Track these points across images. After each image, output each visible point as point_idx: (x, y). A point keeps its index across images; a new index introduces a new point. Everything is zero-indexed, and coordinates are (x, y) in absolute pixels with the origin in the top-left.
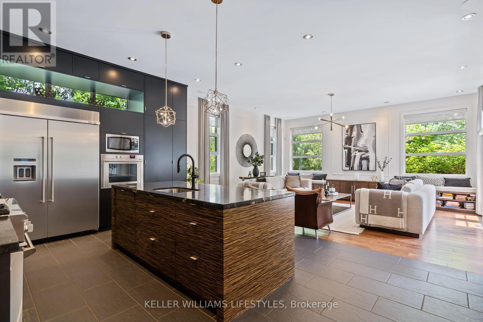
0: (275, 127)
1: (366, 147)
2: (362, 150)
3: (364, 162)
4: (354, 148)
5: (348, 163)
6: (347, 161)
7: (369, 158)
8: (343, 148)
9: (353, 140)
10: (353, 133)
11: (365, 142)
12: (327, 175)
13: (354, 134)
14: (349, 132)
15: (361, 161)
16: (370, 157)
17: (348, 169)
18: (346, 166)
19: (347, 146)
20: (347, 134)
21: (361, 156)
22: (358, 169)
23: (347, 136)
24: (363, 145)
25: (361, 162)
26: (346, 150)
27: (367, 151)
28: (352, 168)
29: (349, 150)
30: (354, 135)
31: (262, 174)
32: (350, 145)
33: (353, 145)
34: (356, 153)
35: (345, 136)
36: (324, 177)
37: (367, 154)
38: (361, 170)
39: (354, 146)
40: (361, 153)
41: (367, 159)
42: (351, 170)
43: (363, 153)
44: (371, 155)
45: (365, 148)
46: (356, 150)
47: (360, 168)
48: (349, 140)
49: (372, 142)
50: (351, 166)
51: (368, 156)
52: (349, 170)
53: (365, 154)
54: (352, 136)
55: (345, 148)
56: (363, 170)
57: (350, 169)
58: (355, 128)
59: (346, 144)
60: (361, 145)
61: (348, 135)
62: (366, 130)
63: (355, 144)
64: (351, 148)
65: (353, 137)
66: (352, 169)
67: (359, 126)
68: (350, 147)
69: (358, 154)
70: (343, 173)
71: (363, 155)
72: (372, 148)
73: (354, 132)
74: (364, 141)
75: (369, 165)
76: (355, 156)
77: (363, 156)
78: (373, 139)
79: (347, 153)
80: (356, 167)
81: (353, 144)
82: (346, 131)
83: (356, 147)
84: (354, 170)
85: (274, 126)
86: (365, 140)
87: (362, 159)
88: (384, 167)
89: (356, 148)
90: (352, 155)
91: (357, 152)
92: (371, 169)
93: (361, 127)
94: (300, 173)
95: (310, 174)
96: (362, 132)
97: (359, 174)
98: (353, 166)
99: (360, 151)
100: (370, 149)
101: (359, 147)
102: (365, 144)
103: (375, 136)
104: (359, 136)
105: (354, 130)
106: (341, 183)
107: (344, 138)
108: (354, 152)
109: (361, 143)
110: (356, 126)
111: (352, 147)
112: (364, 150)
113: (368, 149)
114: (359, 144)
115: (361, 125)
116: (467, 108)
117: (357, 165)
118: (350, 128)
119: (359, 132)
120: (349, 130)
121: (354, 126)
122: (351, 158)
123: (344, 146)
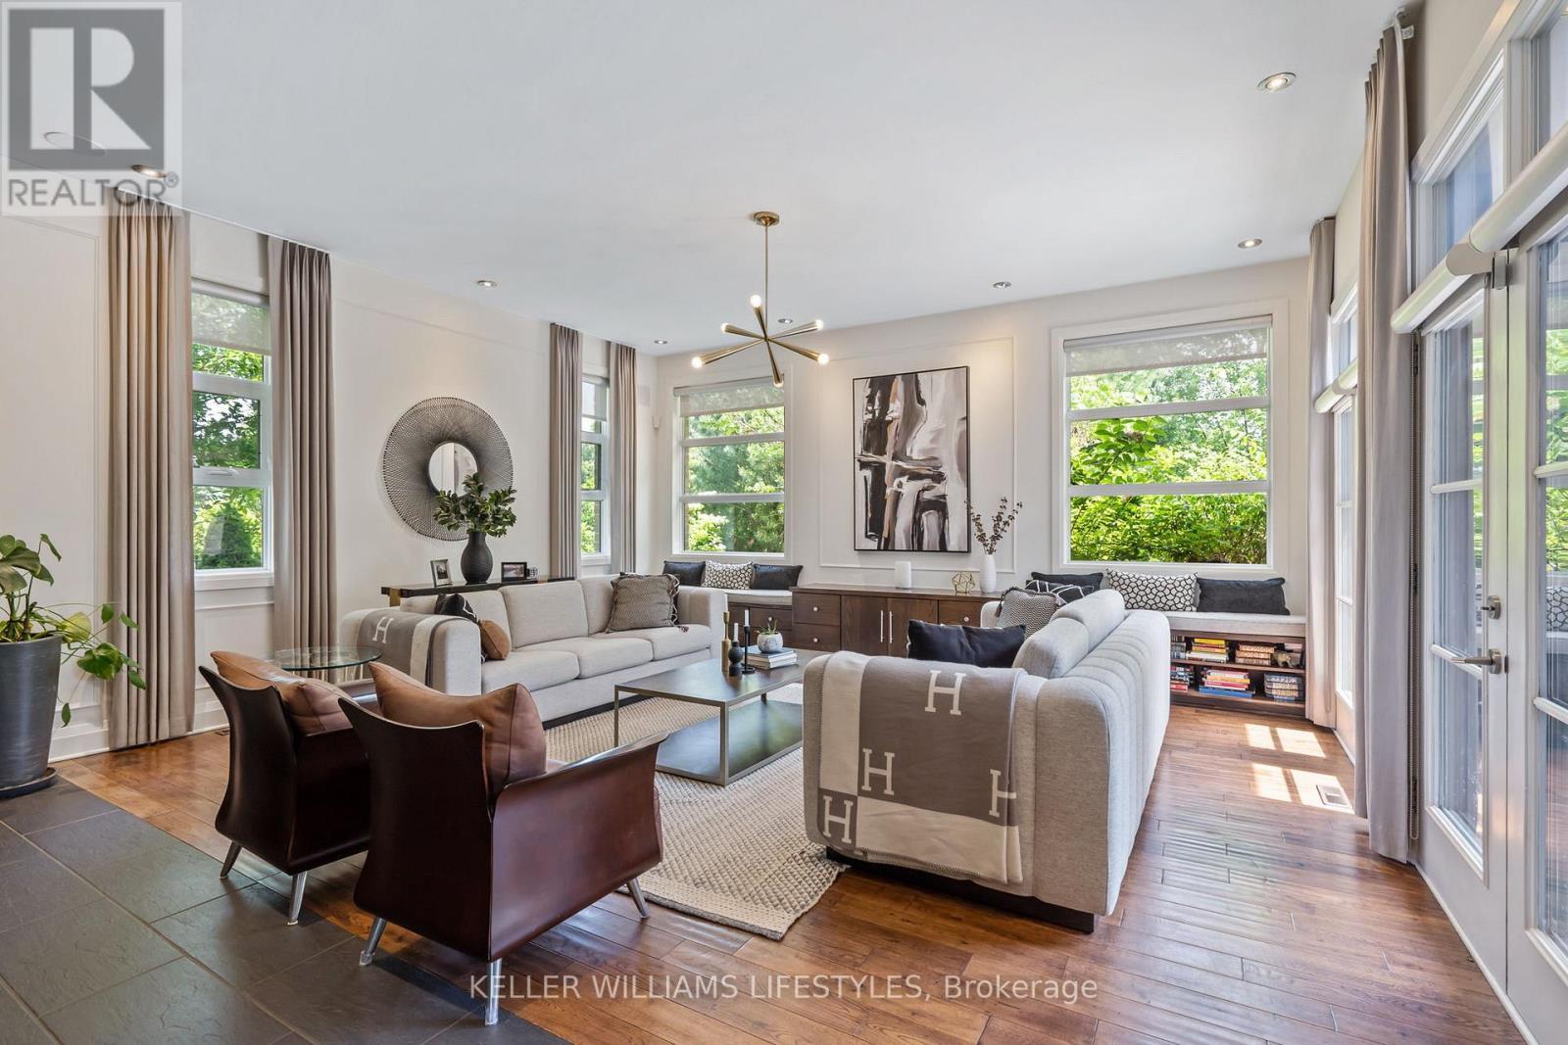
0: (607, 380)
1: (936, 459)
2: (923, 472)
3: (930, 520)
4: (894, 463)
5: (875, 525)
6: (870, 515)
7: (945, 504)
8: (858, 464)
9: (891, 431)
10: (891, 406)
11: (933, 441)
12: (801, 567)
13: (896, 409)
14: (877, 402)
15: (918, 514)
16: (949, 501)
17: (873, 545)
18: (867, 536)
19: (872, 457)
20: (870, 408)
21: (918, 497)
22: (908, 544)
23: (870, 416)
24: (923, 451)
25: (920, 518)
26: (868, 473)
27: (939, 478)
28: (887, 541)
29: (879, 470)
30: (895, 414)
31: (510, 570)
32: (881, 452)
33: (892, 451)
34: (900, 485)
35: (864, 418)
36: (788, 577)
37: (940, 489)
38: (920, 549)
39: (895, 458)
40: (919, 484)
41: (940, 506)
42: (886, 549)
43: (926, 482)
44: (952, 490)
45: (933, 463)
46: (902, 472)
47: (916, 544)
48: (876, 433)
49: (954, 441)
50: (885, 534)
51: (944, 496)
52: (879, 549)
53: (933, 487)
54: (888, 418)
55: (864, 465)
56: (925, 548)
57: (882, 548)
58: (898, 387)
59: (867, 447)
60: (920, 451)
61: (873, 412)
62: (936, 392)
63: (899, 448)
64: (883, 465)
65: (891, 421)
66: (888, 546)
67: (912, 379)
68: (882, 459)
69: (910, 488)
70: (855, 561)
71: (924, 490)
72: (956, 467)
73: (894, 402)
74: (930, 437)
75: (946, 530)
76: (898, 496)
77: (927, 495)
78: (958, 429)
79: (870, 482)
80: (901, 539)
81: (890, 448)
82: (866, 400)
83: (902, 460)
84: (896, 548)
85: (602, 372)
86: (932, 432)
87: (921, 506)
88: (996, 537)
89: (900, 463)
90: (888, 491)
91: (904, 479)
92: (953, 544)
93: (917, 382)
94: (709, 563)
95: (741, 566)
96: (922, 402)
97: (909, 563)
98: (891, 535)
99: (915, 476)
100: (950, 468)
101: (911, 459)
102: (933, 449)
103: (967, 418)
104: (911, 419)
105: (896, 394)
106: (846, 601)
107: (860, 426)
108: (895, 478)
109: (918, 446)
110: (902, 379)
111: (886, 459)
112: (928, 472)
113: (941, 470)
114: (912, 451)
115: (917, 376)
116: (1271, 315)
117: (905, 531)
118: (881, 386)
119: (912, 402)
120: (878, 394)
121: (893, 381)
122: (884, 502)
123: (862, 455)
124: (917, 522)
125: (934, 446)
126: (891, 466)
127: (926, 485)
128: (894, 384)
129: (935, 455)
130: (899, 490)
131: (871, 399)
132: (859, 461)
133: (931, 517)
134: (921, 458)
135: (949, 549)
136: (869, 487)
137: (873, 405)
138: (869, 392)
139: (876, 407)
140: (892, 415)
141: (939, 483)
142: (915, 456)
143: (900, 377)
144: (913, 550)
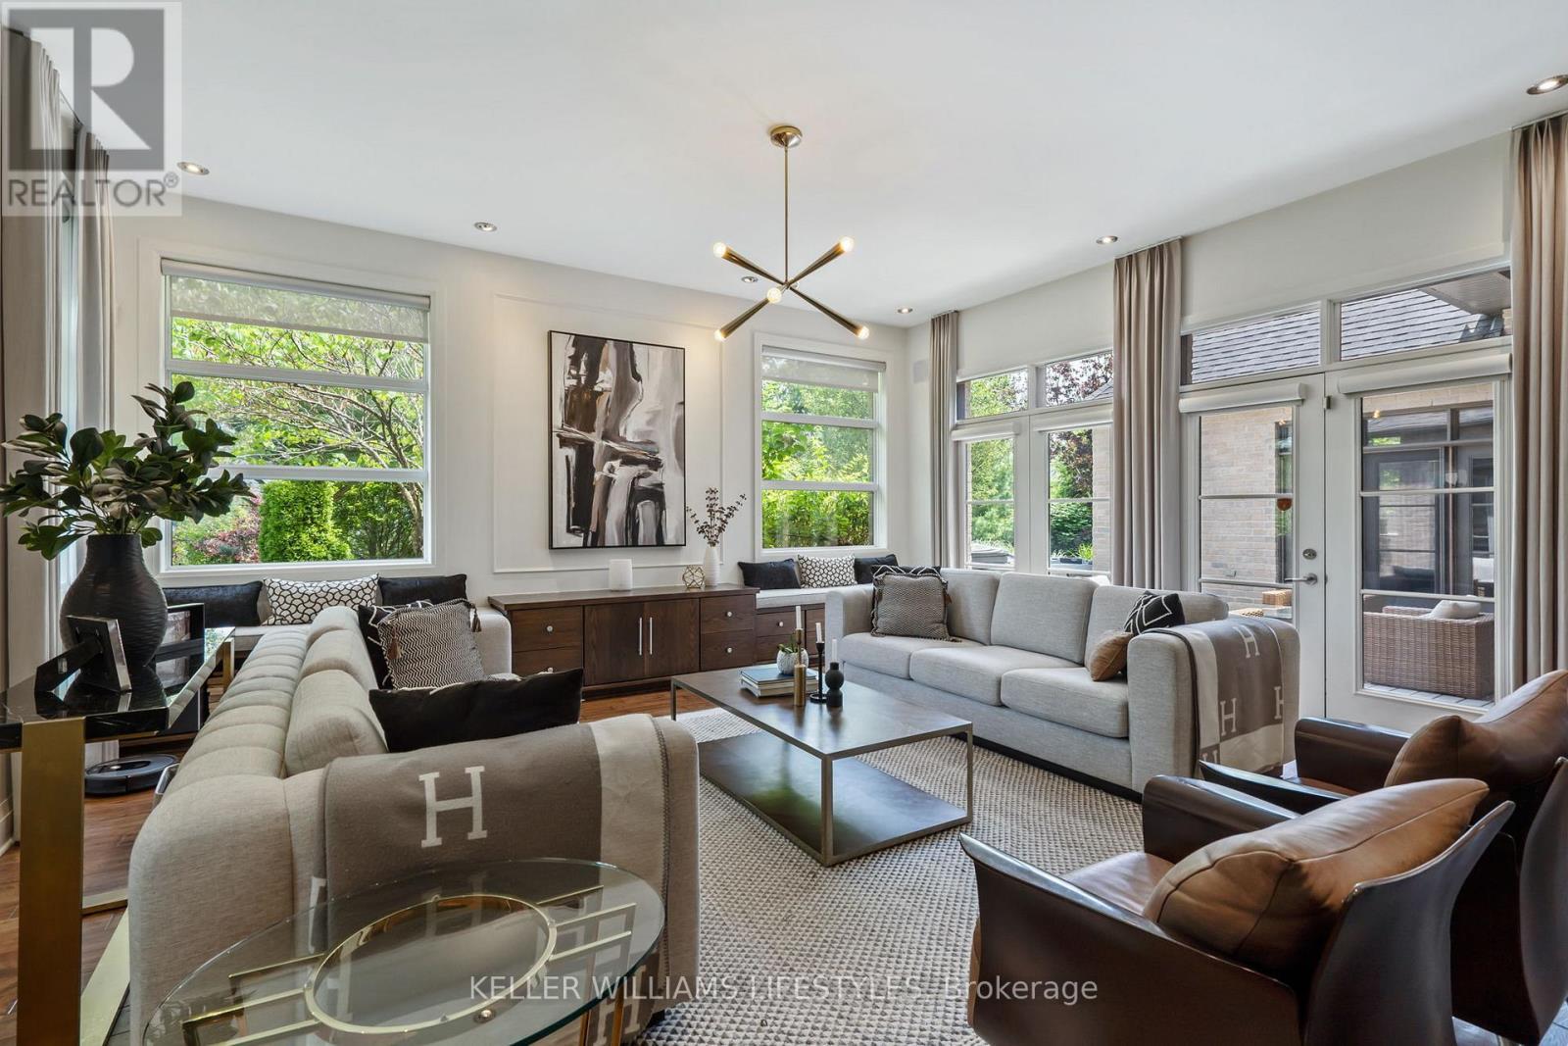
1: (652, 443)
2: (638, 456)
3: (645, 510)
4: (605, 443)
5: (581, 515)
6: (573, 505)
7: (662, 493)
8: (556, 441)
9: (601, 405)
10: (601, 375)
11: (649, 423)
13: (606, 379)
14: (583, 367)
15: (633, 505)
16: (666, 491)
17: (578, 541)
18: (569, 531)
19: (576, 433)
20: (574, 372)
21: (633, 483)
22: (620, 539)
23: (574, 382)
24: (639, 433)
25: (635, 508)
26: (571, 452)
27: (656, 464)
28: (595, 536)
29: (585, 450)
30: (606, 385)
32: (590, 429)
33: (602, 429)
34: (612, 470)
35: (562, 383)
37: (656, 476)
38: (635, 544)
39: (605, 437)
40: (634, 470)
41: (656, 495)
42: (594, 546)
43: (642, 468)
44: (669, 478)
45: (650, 447)
46: (615, 455)
47: (630, 539)
48: (581, 407)
49: (672, 425)
50: (593, 527)
51: (661, 485)
52: (585, 546)
53: (649, 474)
54: (597, 388)
55: (565, 442)
56: (640, 543)
57: (589, 544)
58: (610, 353)
59: (569, 419)
60: (635, 432)
61: (578, 378)
62: (651, 367)
63: (611, 424)
64: (591, 444)
65: (601, 393)
66: (596, 542)
67: (626, 348)
68: (591, 437)
69: (623, 474)
70: (546, 563)
71: (639, 477)
72: (672, 453)
73: (605, 371)
74: (647, 417)
75: (663, 524)
76: (609, 483)
77: (643, 483)
78: (675, 414)
79: (573, 463)
80: (612, 534)
81: (599, 424)
82: (569, 361)
83: (614, 441)
84: (607, 545)
86: (648, 413)
87: (635, 495)
89: (612, 444)
90: (597, 476)
91: (616, 463)
92: (669, 536)
93: (632, 353)
96: (638, 378)
97: (630, 561)
98: (601, 529)
99: (629, 461)
100: (666, 455)
101: (624, 440)
102: (649, 432)
103: (683, 403)
104: (625, 393)
105: (606, 362)
106: (591, 613)
107: (559, 393)
108: (605, 462)
109: (633, 426)
110: (615, 346)
111: (595, 438)
112: (644, 457)
113: (657, 456)
114: (625, 430)
115: (631, 347)
116: (884, 363)
117: (617, 524)
118: (588, 348)
119: (626, 374)
120: (585, 357)
121: (604, 345)
122: (592, 488)
123: (562, 428)
124: (631, 513)
125: (650, 428)
126: (601, 446)
127: (642, 472)
128: (604, 350)
129: (651, 439)
130: (611, 475)
131: (575, 361)
132: (558, 436)
133: (647, 508)
134: (636, 441)
135: (667, 542)
136: (572, 469)
137: (578, 370)
138: (572, 351)
139: (582, 372)
140: (601, 385)
141: (656, 470)
142: (629, 438)
143: (612, 343)
144: (627, 546)
